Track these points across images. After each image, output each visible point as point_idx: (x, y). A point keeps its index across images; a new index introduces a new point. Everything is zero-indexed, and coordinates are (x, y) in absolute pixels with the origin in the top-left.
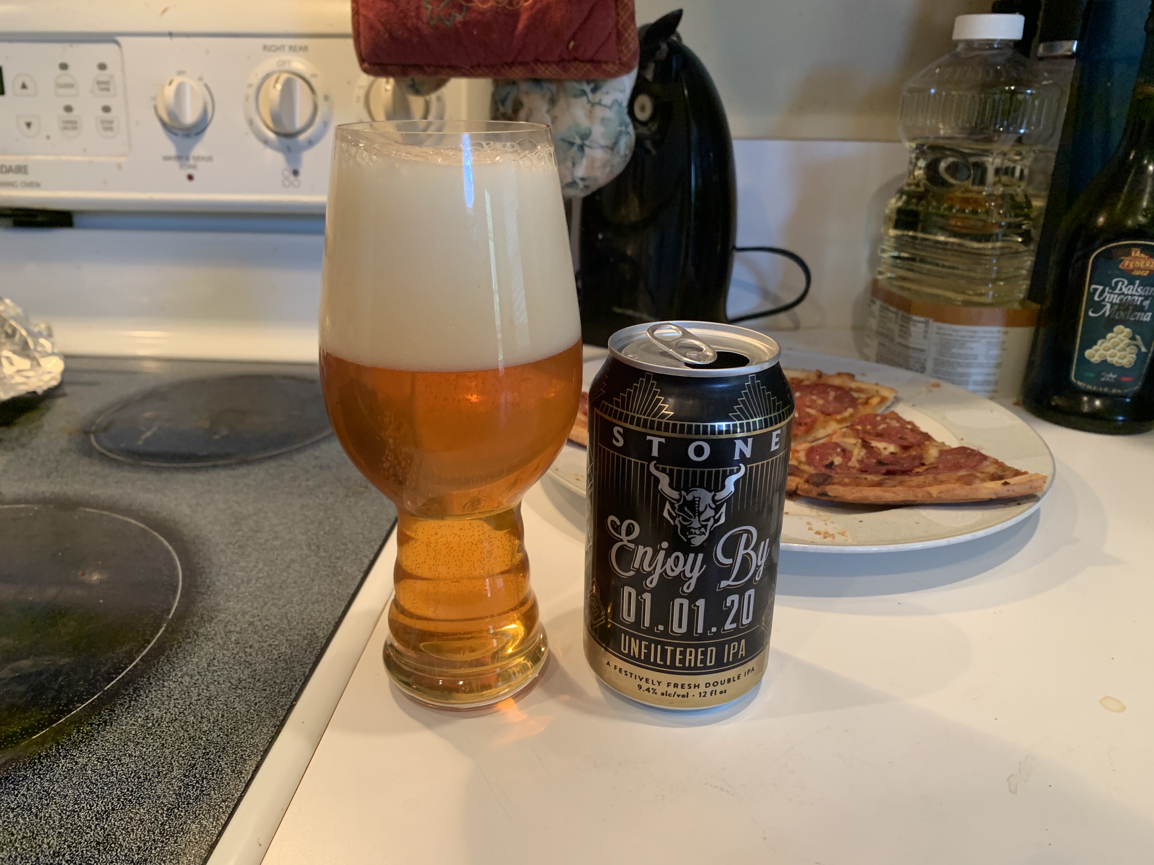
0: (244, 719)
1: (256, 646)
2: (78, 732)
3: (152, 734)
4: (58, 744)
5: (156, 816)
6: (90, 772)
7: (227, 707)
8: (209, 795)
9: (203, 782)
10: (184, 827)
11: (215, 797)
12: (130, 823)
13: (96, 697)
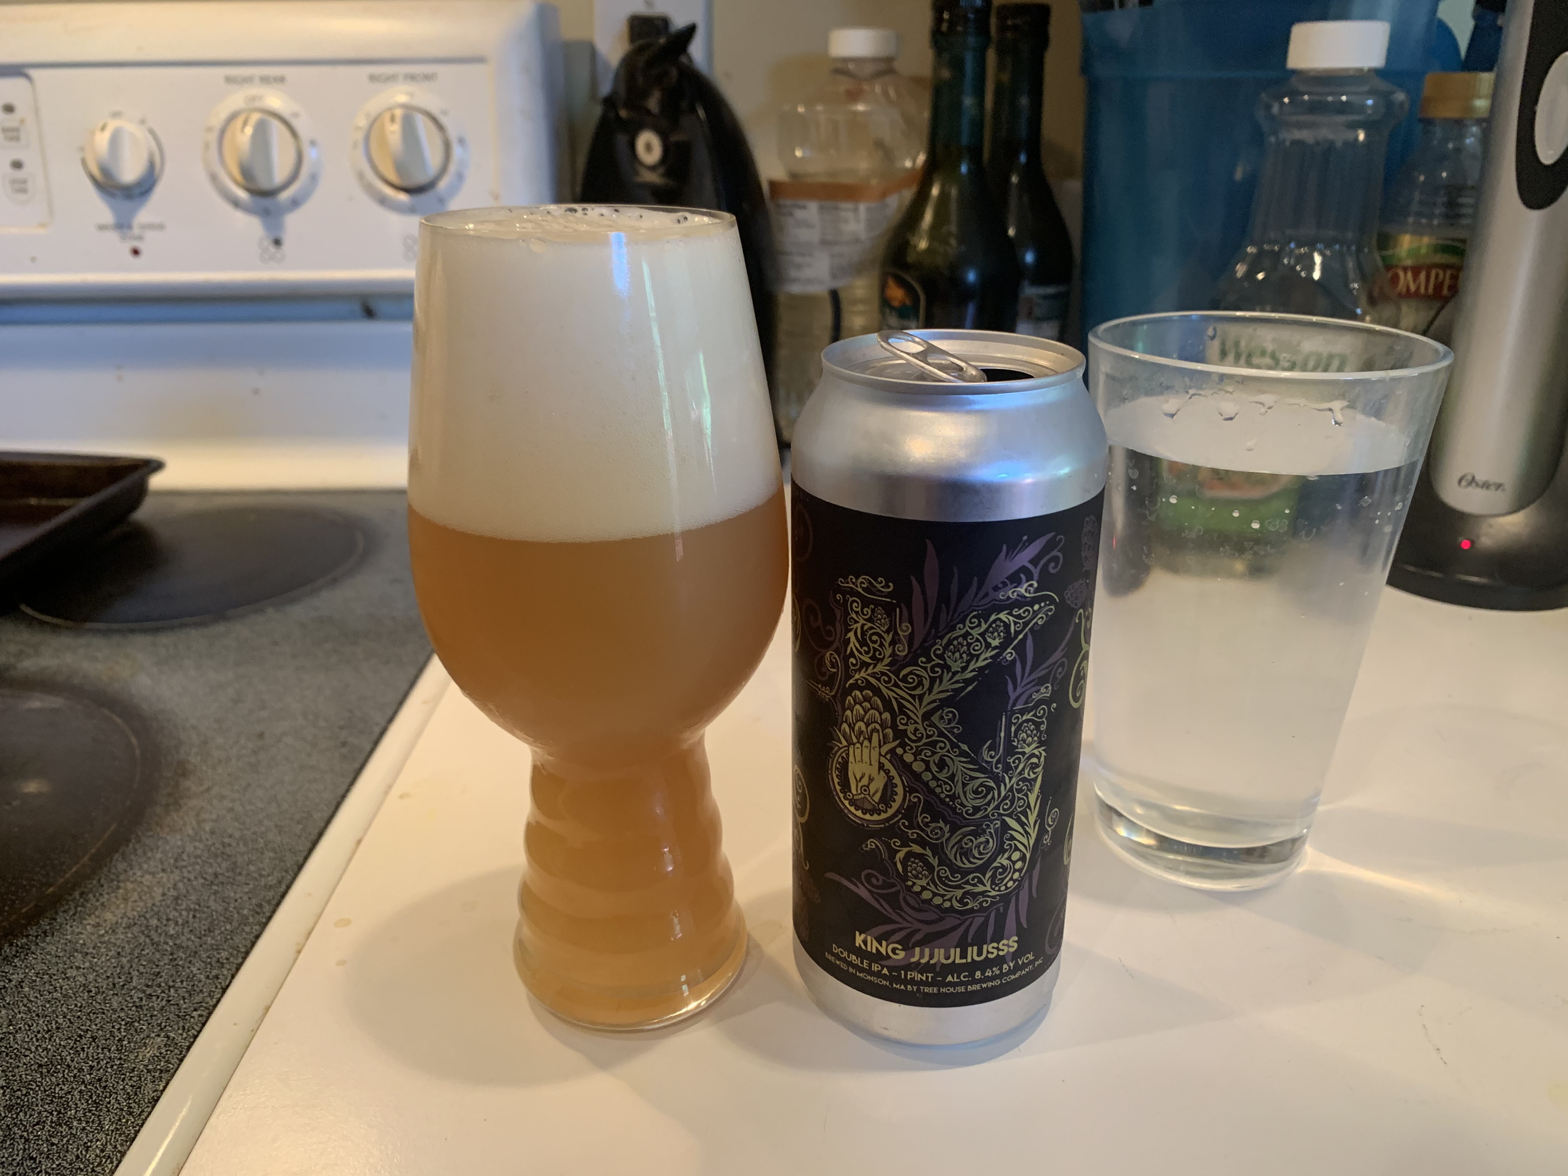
0: (221, 919)
3: (104, 942)
10: (147, 1041)
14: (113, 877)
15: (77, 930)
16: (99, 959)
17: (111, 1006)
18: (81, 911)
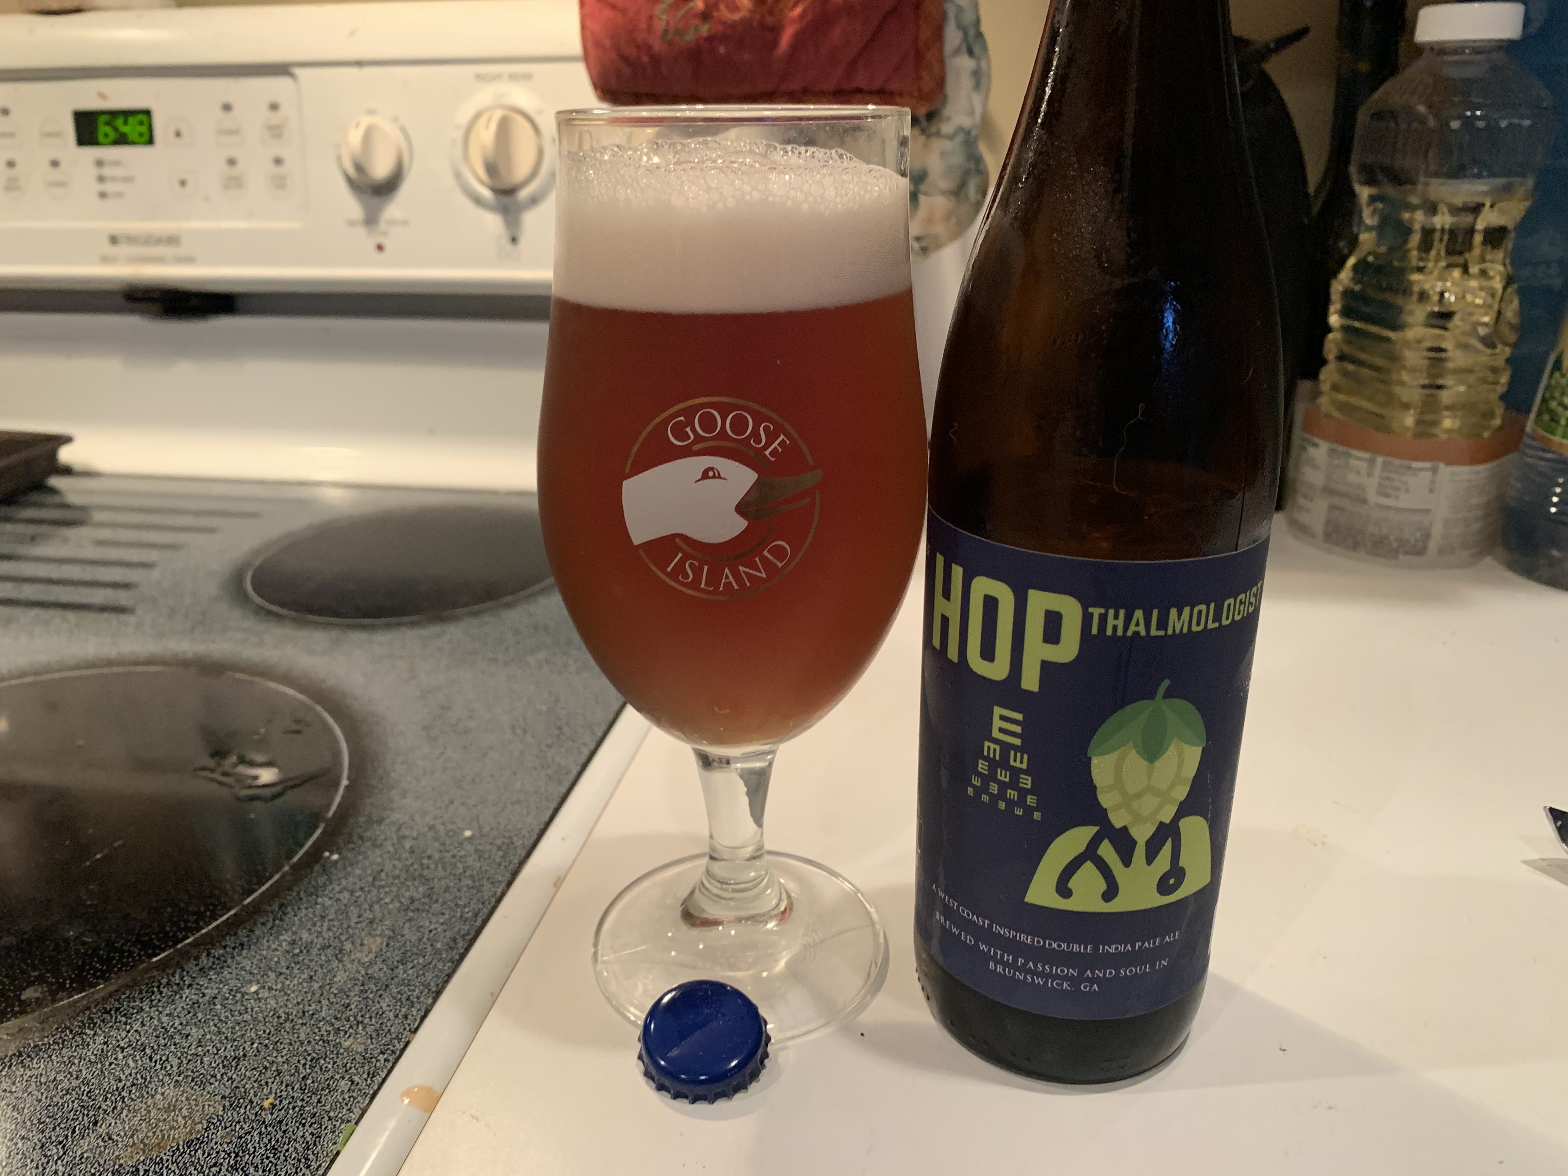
0: (415, 950)
1: (436, 856)
2: (208, 955)
3: (298, 963)
4: (183, 970)
5: (296, 1067)
6: (219, 1007)
7: (394, 933)
8: (364, 1044)
9: (358, 1028)
10: (331, 1083)
11: (371, 1047)
12: (264, 1073)
13: (232, 912)
14: (312, 890)
15: (273, 946)
16: (291, 982)
17: (298, 1037)
18: (278, 926)
